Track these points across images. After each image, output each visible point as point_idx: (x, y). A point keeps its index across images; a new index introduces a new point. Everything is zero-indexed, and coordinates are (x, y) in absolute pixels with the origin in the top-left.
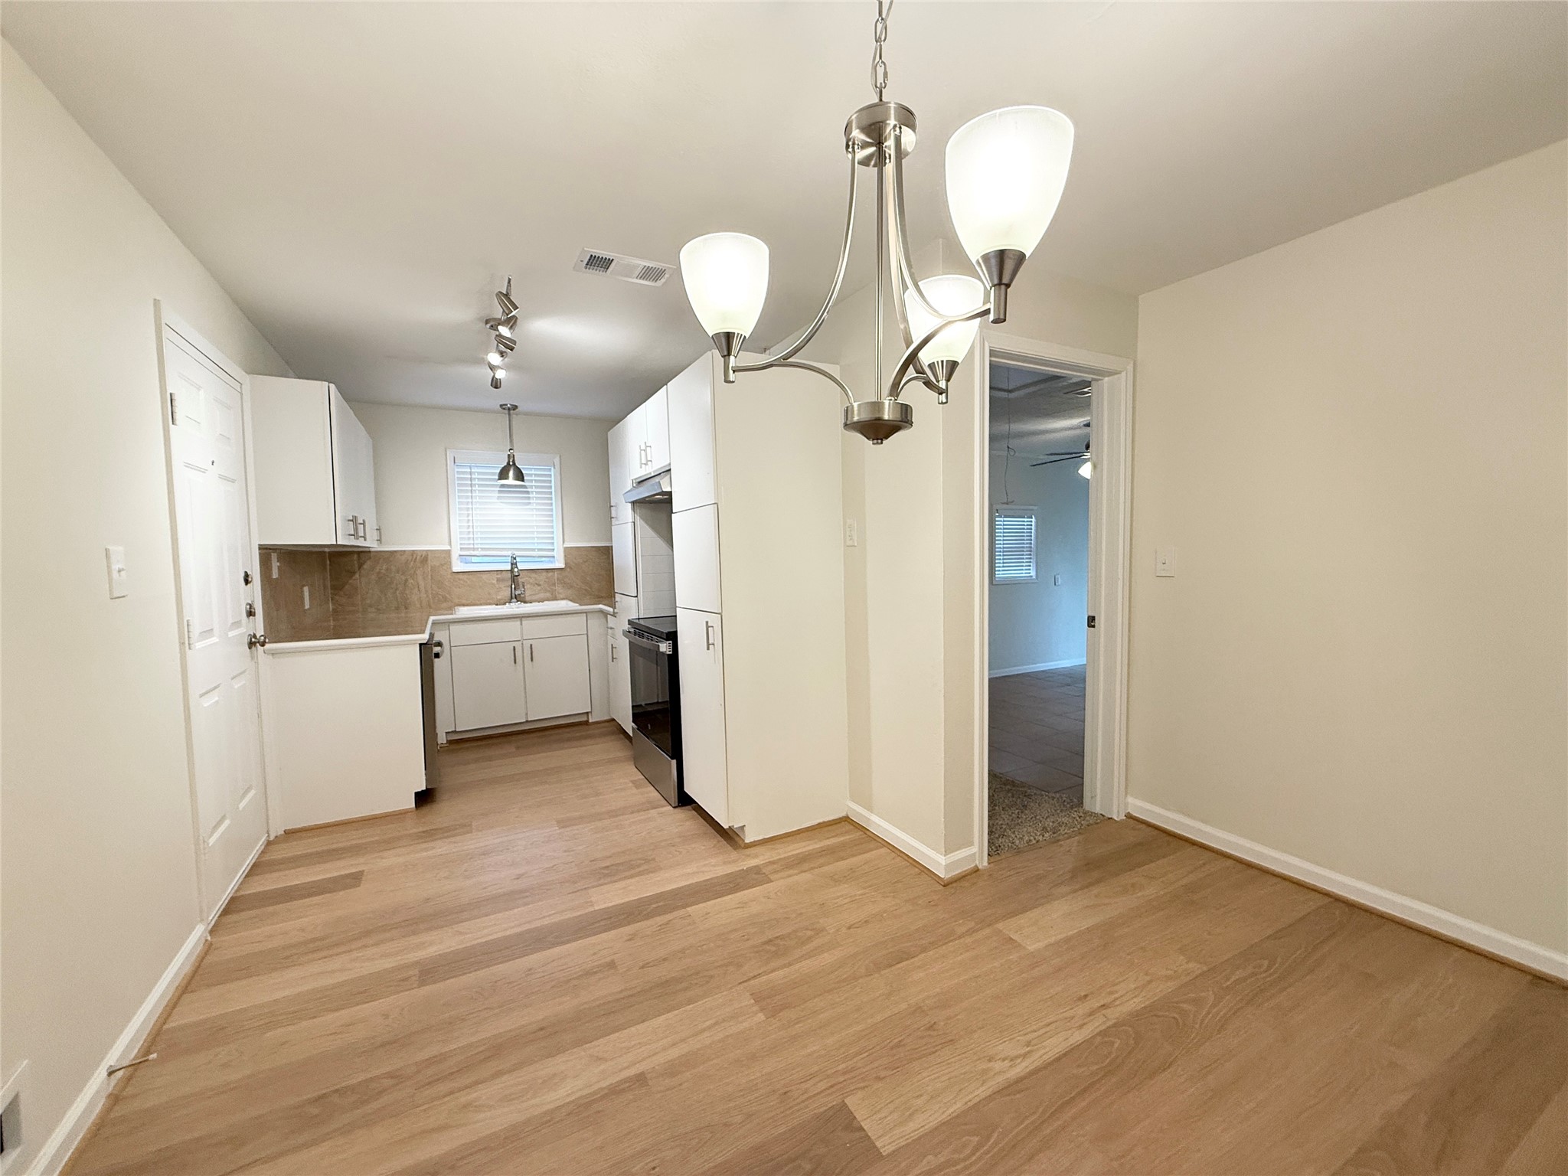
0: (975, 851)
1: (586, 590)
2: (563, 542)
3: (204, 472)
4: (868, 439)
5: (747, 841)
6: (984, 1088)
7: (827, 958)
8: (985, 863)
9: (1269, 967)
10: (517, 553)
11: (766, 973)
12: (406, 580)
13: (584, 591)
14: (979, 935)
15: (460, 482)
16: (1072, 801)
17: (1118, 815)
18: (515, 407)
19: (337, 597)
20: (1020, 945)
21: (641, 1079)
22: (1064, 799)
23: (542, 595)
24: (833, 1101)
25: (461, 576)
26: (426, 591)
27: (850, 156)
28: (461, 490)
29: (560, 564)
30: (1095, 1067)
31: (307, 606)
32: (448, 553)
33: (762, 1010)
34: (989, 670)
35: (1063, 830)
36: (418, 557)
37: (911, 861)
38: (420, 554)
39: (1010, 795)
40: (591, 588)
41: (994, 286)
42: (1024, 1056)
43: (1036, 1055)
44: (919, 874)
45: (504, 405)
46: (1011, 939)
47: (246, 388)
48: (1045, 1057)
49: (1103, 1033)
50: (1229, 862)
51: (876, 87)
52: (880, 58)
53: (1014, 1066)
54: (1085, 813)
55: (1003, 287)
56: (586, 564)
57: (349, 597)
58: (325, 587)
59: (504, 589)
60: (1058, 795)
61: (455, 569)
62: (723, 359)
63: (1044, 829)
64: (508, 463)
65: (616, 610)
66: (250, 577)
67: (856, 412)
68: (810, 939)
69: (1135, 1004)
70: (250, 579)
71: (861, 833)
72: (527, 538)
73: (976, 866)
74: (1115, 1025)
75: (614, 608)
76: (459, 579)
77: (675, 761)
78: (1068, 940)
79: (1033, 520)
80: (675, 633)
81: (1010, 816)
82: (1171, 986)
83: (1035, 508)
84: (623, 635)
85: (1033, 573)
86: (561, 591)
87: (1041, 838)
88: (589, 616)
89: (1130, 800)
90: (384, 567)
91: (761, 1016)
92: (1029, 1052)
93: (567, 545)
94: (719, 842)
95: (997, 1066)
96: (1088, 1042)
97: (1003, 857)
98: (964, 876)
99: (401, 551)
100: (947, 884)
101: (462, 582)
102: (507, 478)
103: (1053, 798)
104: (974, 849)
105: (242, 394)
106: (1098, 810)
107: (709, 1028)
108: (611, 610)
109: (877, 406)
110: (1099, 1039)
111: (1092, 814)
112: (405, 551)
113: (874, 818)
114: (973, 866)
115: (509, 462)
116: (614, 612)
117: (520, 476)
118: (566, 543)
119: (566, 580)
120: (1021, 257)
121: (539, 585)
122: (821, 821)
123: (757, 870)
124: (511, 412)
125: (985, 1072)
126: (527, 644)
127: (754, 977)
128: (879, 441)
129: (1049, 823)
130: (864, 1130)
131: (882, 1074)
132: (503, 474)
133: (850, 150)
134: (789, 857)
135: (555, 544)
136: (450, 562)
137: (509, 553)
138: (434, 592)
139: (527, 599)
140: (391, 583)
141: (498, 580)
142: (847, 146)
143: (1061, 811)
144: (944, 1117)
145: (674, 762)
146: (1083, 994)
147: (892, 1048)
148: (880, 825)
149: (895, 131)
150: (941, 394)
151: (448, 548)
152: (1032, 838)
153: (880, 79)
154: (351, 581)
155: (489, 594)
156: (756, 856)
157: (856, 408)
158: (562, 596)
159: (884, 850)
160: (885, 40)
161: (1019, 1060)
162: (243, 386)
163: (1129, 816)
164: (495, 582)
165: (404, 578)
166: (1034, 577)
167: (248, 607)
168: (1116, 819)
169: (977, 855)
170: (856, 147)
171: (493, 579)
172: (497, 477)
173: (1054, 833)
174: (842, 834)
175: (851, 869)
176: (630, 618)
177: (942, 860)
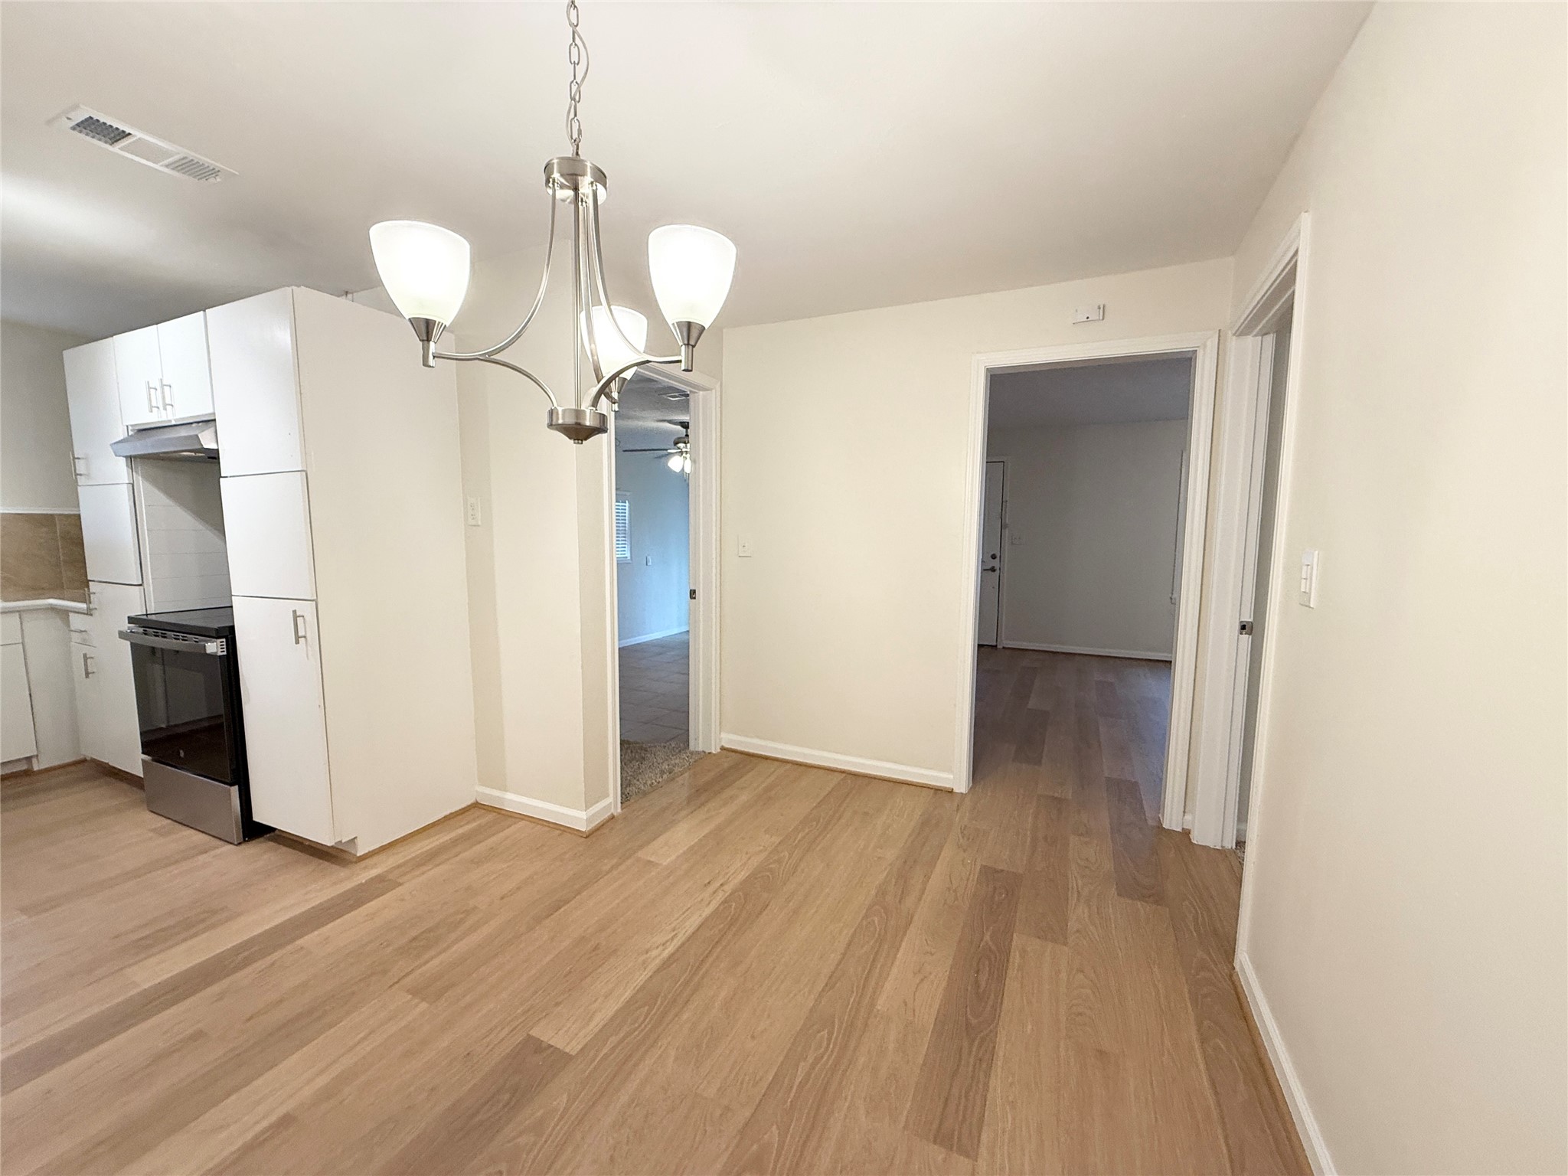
0: (610, 802)
4: (570, 438)
5: (359, 854)
6: (646, 973)
7: (485, 931)
8: (619, 810)
9: (817, 825)
11: (420, 966)
14: (622, 868)
16: (680, 747)
17: (715, 750)
20: (657, 864)
21: (286, 1121)
22: (673, 745)
24: (519, 1038)
27: (550, 191)
30: (722, 926)
33: (423, 1000)
34: (619, 640)
35: (676, 770)
37: (551, 825)
39: (629, 751)
41: (685, 345)
42: (672, 939)
43: (680, 936)
44: (561, 834)
46: (649, 861)
48: (687, 934)
49: (725, 901)
50: (788, 766)
51: (572, 138)
52: (576, 115)
53: (666, 948)
54: (692, 753)
55: (690, 347)
60: (668, 744)
62: (421, 343)
63: (662, 772)
65: (91, 606)
67: (560, 416)
68: (462, 921)
69: (743, 875)
71: (494, 814)
73: (612, 814)
74: (731, 894)
75: (90, 602)
77: (236, 788)
78: (691, 848)
79: (627, 504)
80: (232, 629)
81: (632, 768)
82: (763, 856)
83: (628, 494)
84: (120, 637)
85: (628, 555)
87: (660, 780)
88: (24, 615)
89: (723, 735)
91: (424, 1005)
92: (674, 935)
94: (319, 864)
95: (654, 953)
96: (716, 911)
97: (633, 801)
98: (603, 825)
100: (588, 835)
103: (665, 747)
104: (610, 799)
106: (700, 749)
107: (364, 1038)
108: (84, 606)
109: (578, 413)
110: (722, 907)
111: (698, 753)
113: (509, 796)
114: (609, 814)
116: (88, 608)
120: (703, 328)
122: (447, 813)
123: (380, 879)
125: (644, 962)
127: (408, 974)
128: (580, 442)
129: (665, 766)
130: (552, 1046)
131: (559, 1000)
133: (551, 185)
134: (417, 856)
142: (548, 182)
143: (673, 756)
144: (620, 1005)
145: (235, 790)
146: (707, 881)
147: (565, 976)
148: (514, 800)
149: (592, 186)
150: (614, 403)
152: (654, 781)
153: (575, 136)
156: (374, 866)
157: (560, 413)
159: (522, 823)
160: (579, 102)
161: (668, 943)
163: (723, 749)
166: (629, 558)
168: (714, 752)
169: (613, 805)
170: (556, 184)
173: (670, 773)
174: (474, 820)
175: (492, 848)
176: (129, 615)
177: (583, 815)
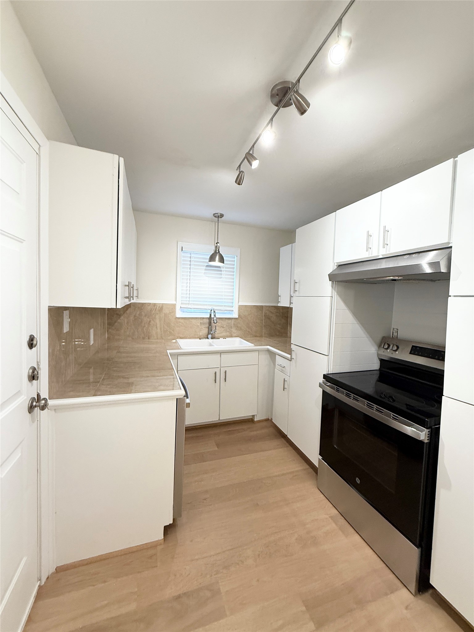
1: (248, 331)
2: (239, 302)
3: (22, 242)
10: (215, 308)
12: (150, 321)
13: (248, 332)
15: (184, 262)
18: (222, 216)
19: (110, 330)
23: (224, 334)
25: (180, 320)
26: (161, 329)
28: (184, 267)
29: (236, 315)
31: (92, 342)
32: (174, 306)
36: (158, 308)
38: (159, 306)
40: (251, 330)
45: (216, 214)
47: (45, 151)
56: (250, 316)
57: (117, 330)
58: (104, 323)
59: (204, 329)
61: (178, 316)
64: (215, 252)
65: (293, 357)
66: (35, 340)
70: (35, 342)
72: (221, 299)
75: (291, 354)
76: (179, 322)
77: (419, 550)
86: (235, 332)
88: (260, 353)
90: (138, 313)
93: (241, 304)
99: (148, 303)
101: (181, 324)
102: (214, 260)
105: (39, 156)
108: (289, 356)
112: (150, 303)
115: (216, 250)
116: (291, 358)
117: (222, 260)
118: (239, 303)
119: (239, 325)
121: (223, 327)
124: (220, 219)
126: (223, 370)
132: (212, 258)
135: (234, 303)
136: (175, 311)
137: (210, 308)
138: (165, 329)
139: (216, 335)
140: (142, 322)
141: (201, 323)
151: (174, 303)
154: (119, 321)
155: (196, 332)
158: (235, 335)
162: (41, 148)
164: (199, 324)
165: (149, 320)
167: (31, 371)
171: (198, 323)
172: (208, 261)
